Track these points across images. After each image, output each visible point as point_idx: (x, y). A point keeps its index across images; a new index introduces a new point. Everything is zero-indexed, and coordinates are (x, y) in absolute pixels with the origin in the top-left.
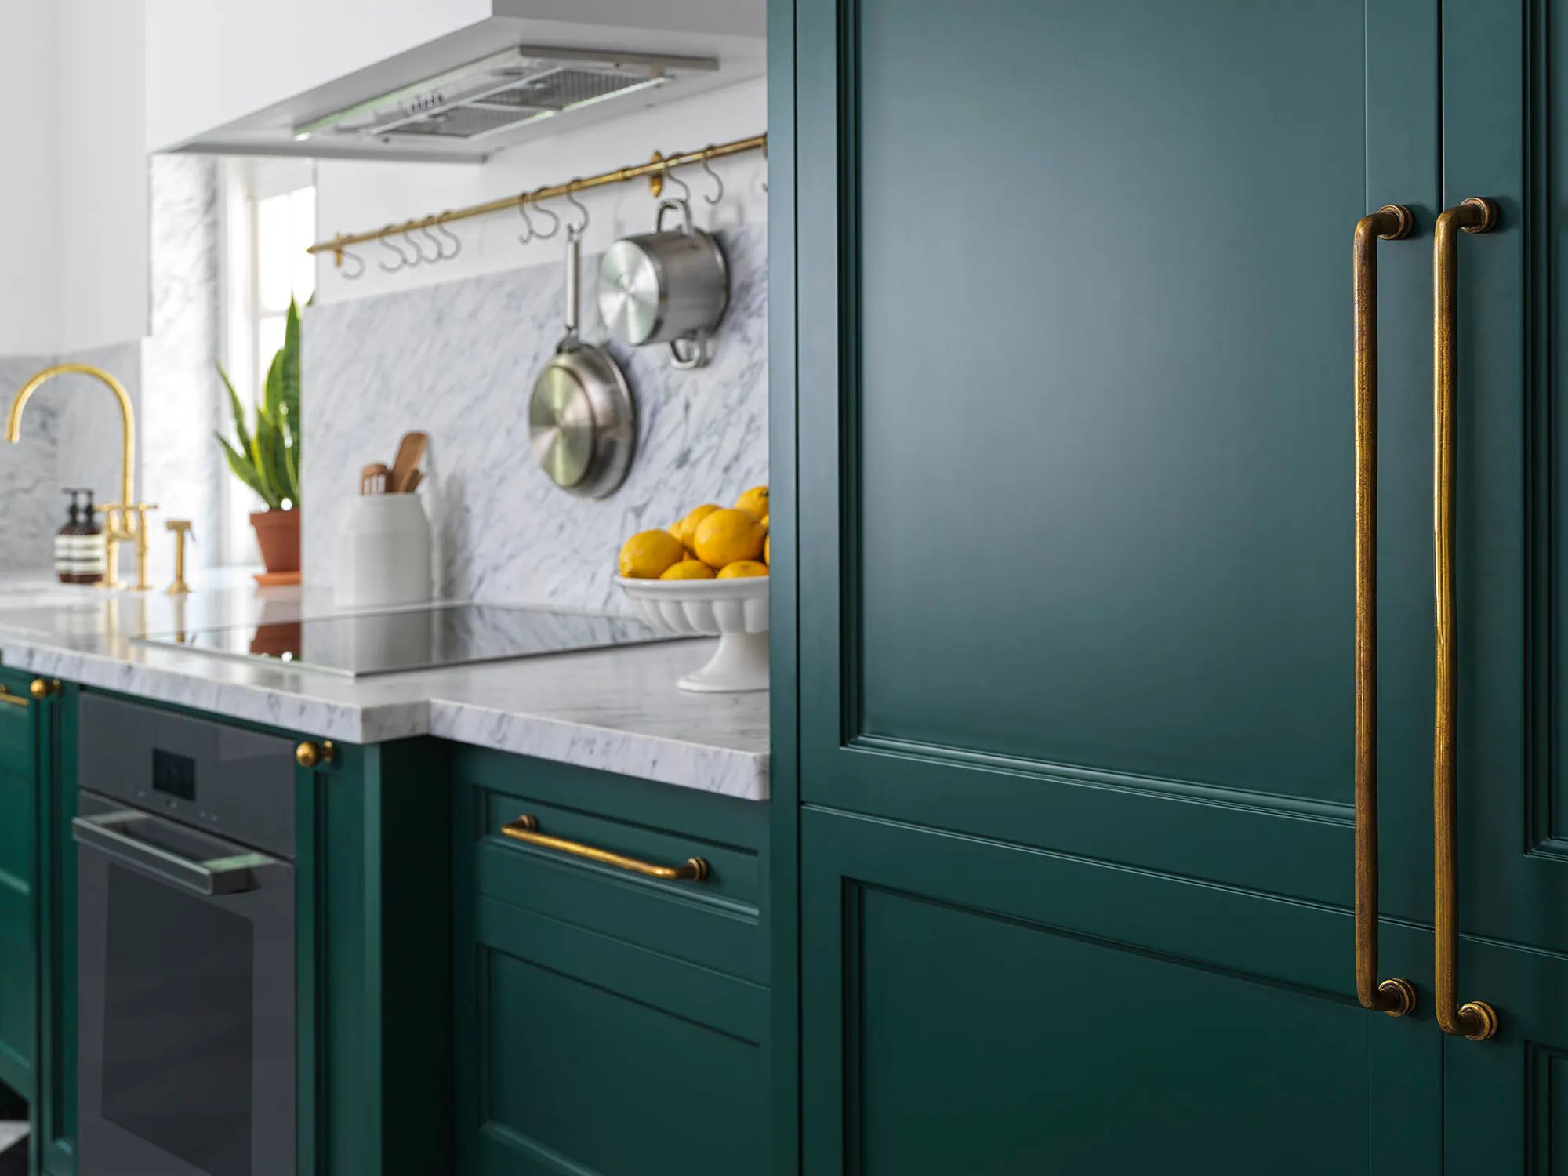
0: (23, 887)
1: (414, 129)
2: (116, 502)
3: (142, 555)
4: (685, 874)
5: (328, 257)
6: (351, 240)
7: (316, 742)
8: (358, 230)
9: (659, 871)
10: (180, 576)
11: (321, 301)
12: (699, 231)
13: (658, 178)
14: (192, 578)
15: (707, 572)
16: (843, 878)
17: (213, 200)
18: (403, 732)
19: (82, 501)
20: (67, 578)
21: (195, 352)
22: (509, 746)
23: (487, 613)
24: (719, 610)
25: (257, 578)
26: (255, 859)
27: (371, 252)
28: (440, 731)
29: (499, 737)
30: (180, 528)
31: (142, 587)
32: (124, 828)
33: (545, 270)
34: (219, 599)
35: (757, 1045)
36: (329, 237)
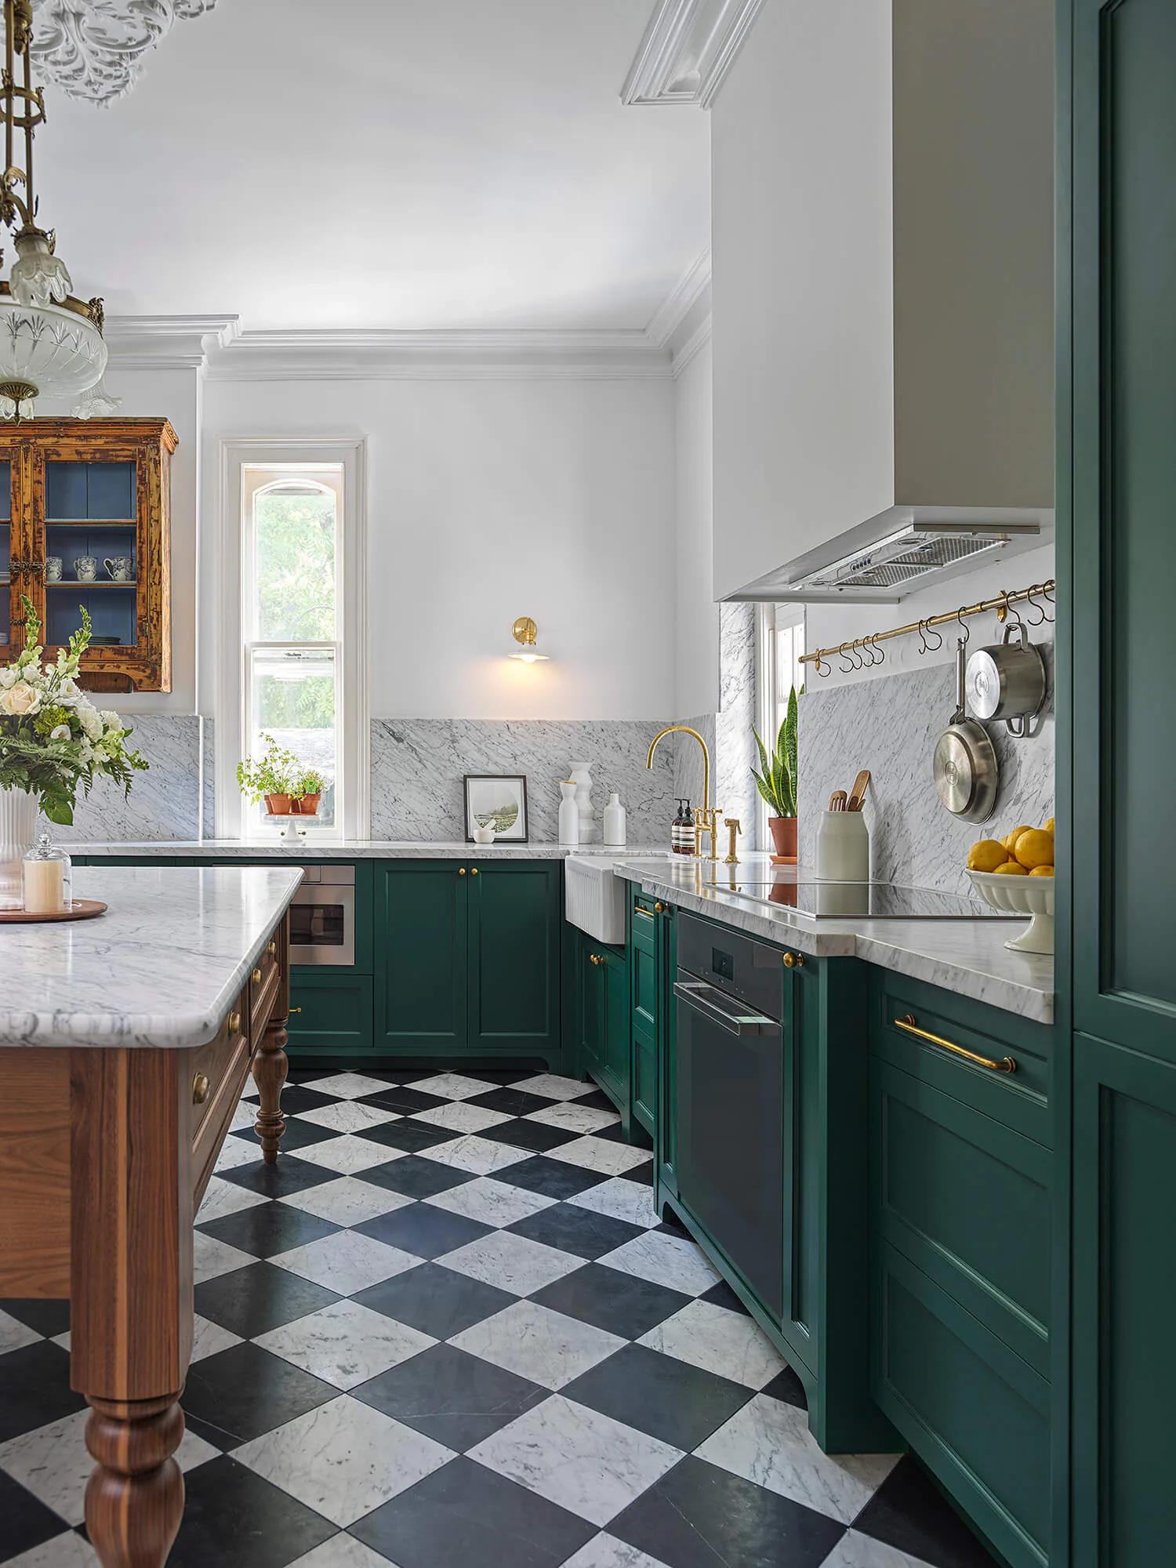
0: (652, 1019)
1: (856, 583)
2: (702, 807)
3: (714, 838)
4: (1002, 1067)
5: (812, 664)
6: (823, 653)
7: (794, 953)
8: (828, 647)
9: (986, 1061)
10: (732, 853)
11: (809, 690)
12: (1030, 644)
13: (1004, 608)
14: (739, 855)
15: (1024, 871)
16: (1100, 1086)
17: (753, 631)
18: (839, 952)
19: (685, 806)
20: (677, 850)
21: (742, 722)
22: (899, 969)
23: (899, 892)
24: (1029, 896)
25: (772, 858)
26: (763, 1020)
27: (835, 661)
28: (863, 955)
29: (894, 962)
30: (733, 824)
31: (713, 857)
32: (698, 991)
33: (933, 671)
34: (756, 868)
35: (1044, 1188)
36: (812, 651)
